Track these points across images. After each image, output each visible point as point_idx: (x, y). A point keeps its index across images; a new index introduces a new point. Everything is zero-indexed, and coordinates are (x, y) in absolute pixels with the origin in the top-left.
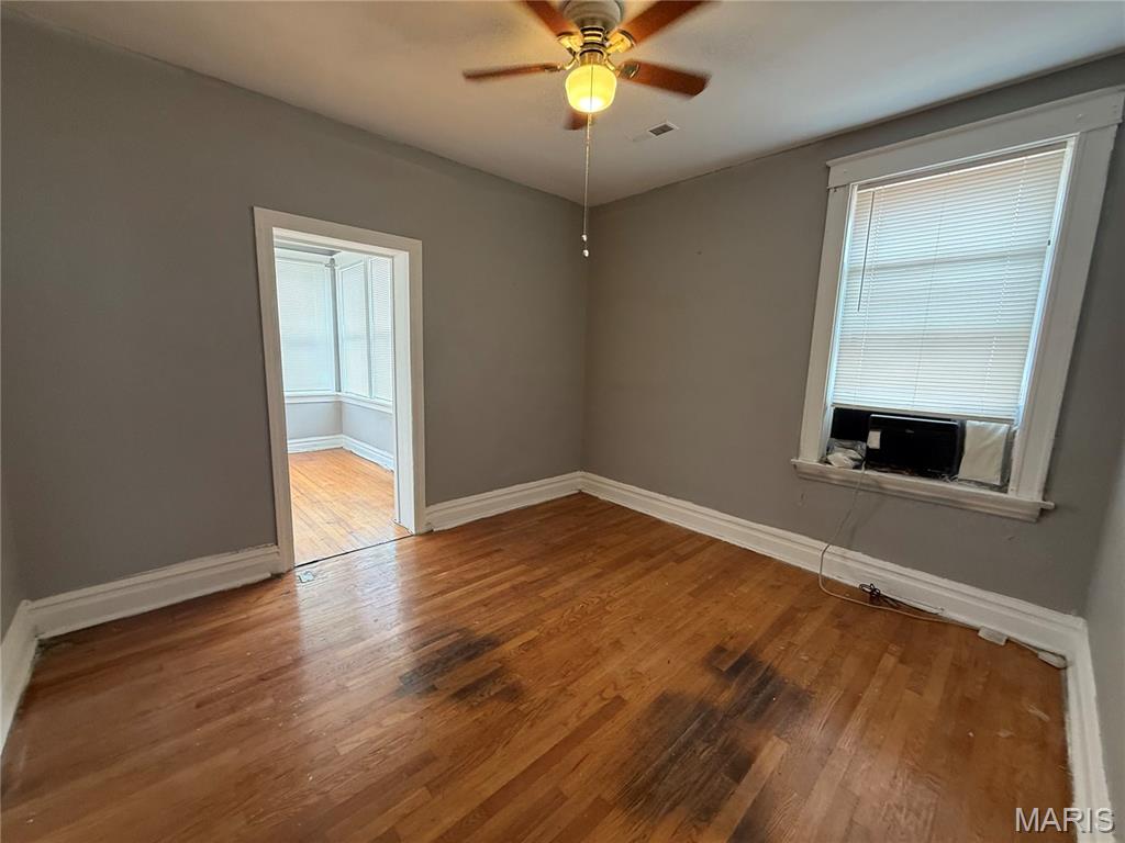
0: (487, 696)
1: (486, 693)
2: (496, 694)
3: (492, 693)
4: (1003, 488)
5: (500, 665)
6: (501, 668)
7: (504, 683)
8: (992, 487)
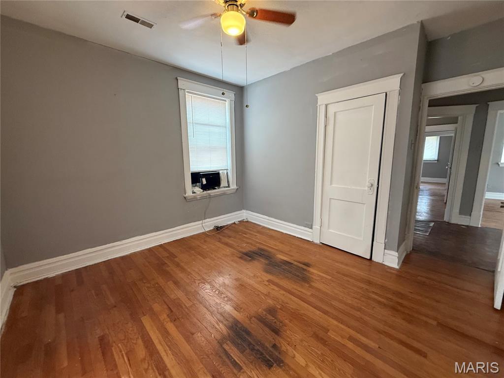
0: (275, 320)
1: (274, 321)
2: (273, 317)
3: (273, 318)
4: (229, 186)
5: (253, 318)
6: (255, 317)
7: (266, 315)
8: (227, 187)
